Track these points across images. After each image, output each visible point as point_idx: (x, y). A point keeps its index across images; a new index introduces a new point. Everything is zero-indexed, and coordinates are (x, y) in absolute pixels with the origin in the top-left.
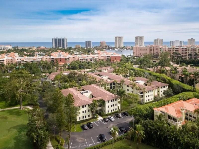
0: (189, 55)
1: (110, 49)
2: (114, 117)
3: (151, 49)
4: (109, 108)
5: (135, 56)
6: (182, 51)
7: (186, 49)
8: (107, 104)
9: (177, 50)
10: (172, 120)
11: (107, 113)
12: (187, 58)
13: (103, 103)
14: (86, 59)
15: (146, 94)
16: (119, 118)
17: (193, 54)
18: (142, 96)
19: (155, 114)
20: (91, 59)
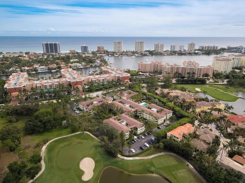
0: (188, 73)
1: (110, 55)
2: (144, 136)
3: (155, 65)
4: (139, 131)
5: (140, 72)
6: (183, 69)
7: (186, 68)
8: (138, 129)
9: (178, 68)
10: (176, 138)
11: (138, 134)
12: (186, 76)
13: (136, 129)
14: (99, 80)
15: (159, 120)
16: (146, 136)
17: (191, 72)
18: (157, 121)
19: (167, 135)
20: (104, 80)
